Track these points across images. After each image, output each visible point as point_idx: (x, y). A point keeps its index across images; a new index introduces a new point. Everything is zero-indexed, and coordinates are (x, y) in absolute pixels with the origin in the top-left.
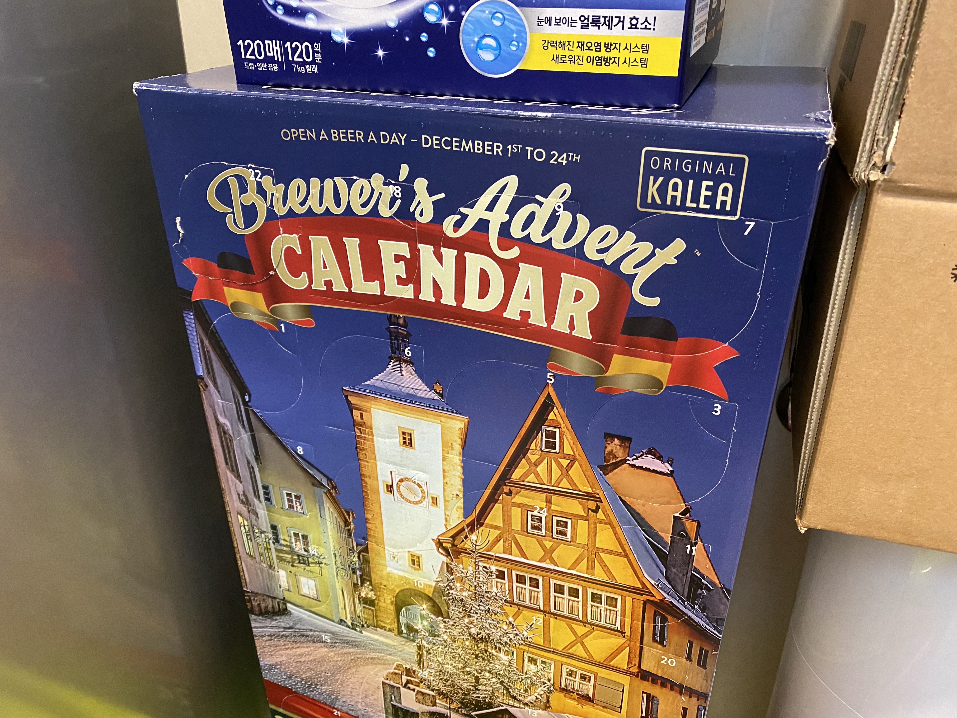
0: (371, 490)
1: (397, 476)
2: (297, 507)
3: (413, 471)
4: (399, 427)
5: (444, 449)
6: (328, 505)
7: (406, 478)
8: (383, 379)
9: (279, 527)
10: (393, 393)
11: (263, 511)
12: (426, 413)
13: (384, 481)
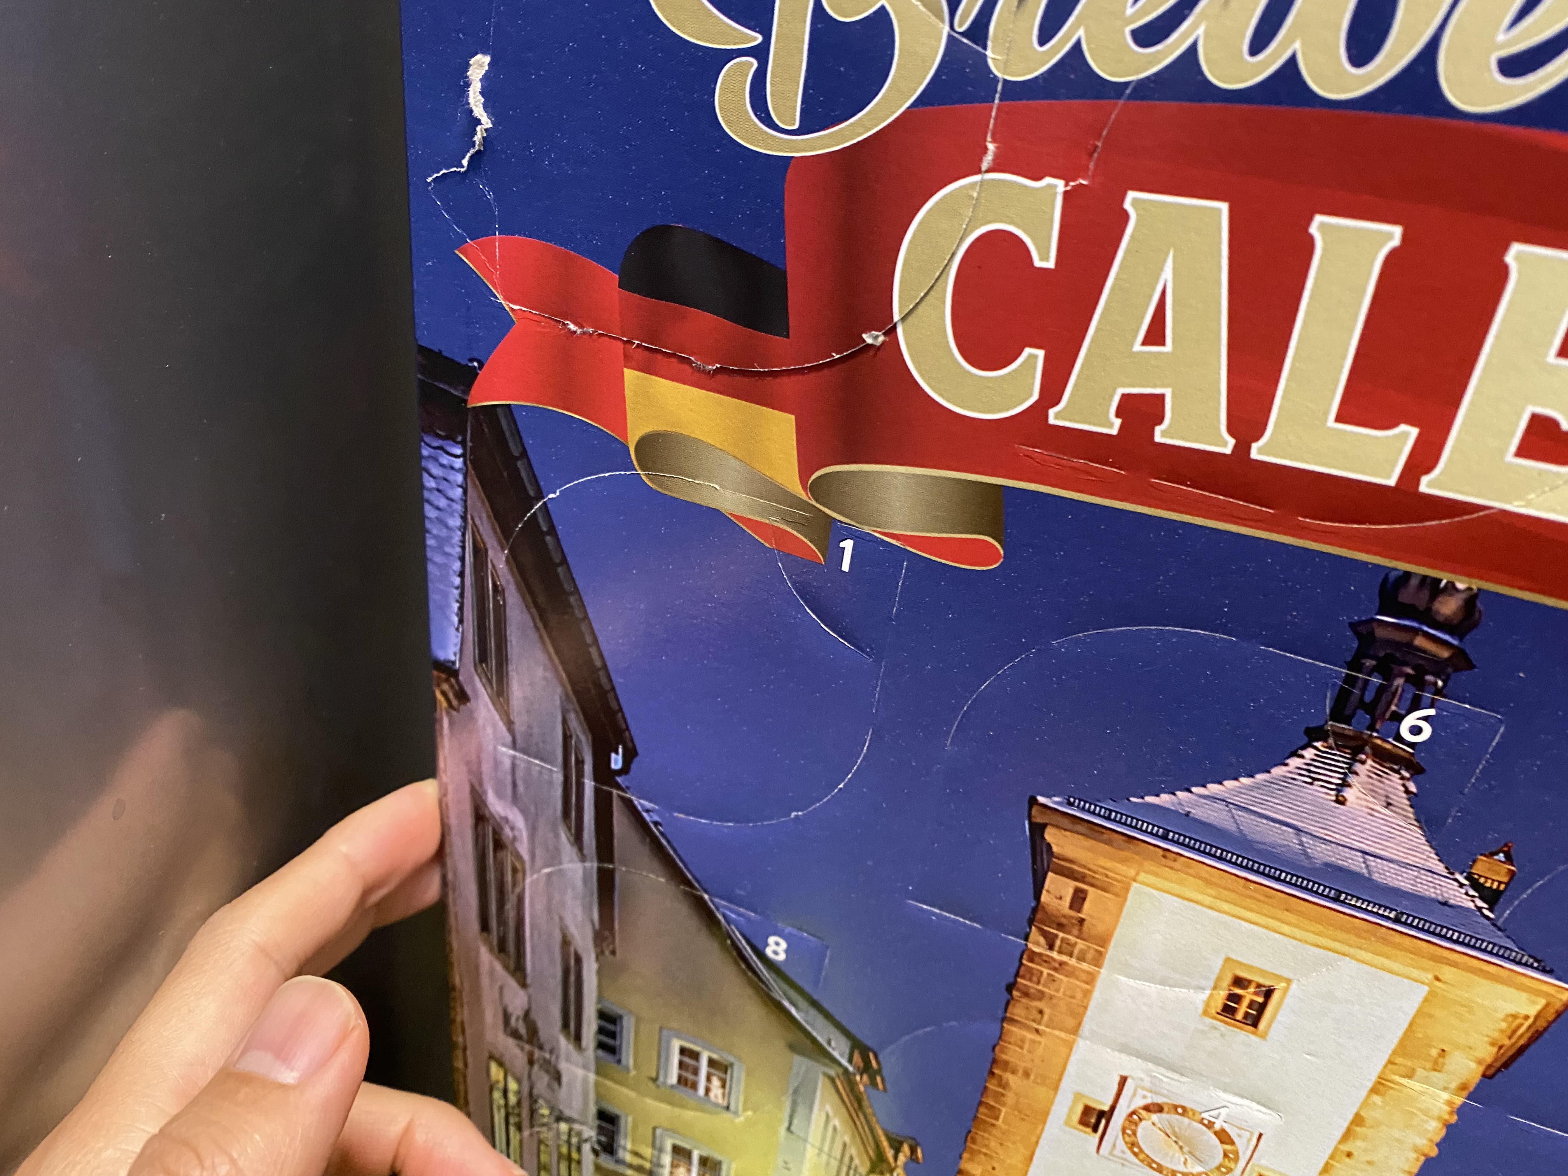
0: (1016, 1107)
1: (1140, 1092)
2: (708, 1090)
3: (1221, 1094)
4: (1228, 960)
5: (1399, 1060)
6: (828, 1108)
7: (1176, 1107)
8: (1236, 800)
9: (627, 1122)
10: (1259, 852)
11: (580, 1072)
12: (1384, 941)
13: (1078, 1096)
